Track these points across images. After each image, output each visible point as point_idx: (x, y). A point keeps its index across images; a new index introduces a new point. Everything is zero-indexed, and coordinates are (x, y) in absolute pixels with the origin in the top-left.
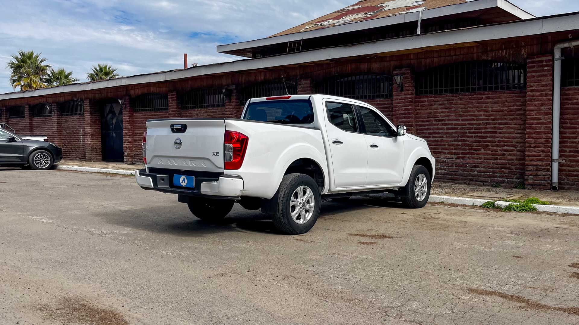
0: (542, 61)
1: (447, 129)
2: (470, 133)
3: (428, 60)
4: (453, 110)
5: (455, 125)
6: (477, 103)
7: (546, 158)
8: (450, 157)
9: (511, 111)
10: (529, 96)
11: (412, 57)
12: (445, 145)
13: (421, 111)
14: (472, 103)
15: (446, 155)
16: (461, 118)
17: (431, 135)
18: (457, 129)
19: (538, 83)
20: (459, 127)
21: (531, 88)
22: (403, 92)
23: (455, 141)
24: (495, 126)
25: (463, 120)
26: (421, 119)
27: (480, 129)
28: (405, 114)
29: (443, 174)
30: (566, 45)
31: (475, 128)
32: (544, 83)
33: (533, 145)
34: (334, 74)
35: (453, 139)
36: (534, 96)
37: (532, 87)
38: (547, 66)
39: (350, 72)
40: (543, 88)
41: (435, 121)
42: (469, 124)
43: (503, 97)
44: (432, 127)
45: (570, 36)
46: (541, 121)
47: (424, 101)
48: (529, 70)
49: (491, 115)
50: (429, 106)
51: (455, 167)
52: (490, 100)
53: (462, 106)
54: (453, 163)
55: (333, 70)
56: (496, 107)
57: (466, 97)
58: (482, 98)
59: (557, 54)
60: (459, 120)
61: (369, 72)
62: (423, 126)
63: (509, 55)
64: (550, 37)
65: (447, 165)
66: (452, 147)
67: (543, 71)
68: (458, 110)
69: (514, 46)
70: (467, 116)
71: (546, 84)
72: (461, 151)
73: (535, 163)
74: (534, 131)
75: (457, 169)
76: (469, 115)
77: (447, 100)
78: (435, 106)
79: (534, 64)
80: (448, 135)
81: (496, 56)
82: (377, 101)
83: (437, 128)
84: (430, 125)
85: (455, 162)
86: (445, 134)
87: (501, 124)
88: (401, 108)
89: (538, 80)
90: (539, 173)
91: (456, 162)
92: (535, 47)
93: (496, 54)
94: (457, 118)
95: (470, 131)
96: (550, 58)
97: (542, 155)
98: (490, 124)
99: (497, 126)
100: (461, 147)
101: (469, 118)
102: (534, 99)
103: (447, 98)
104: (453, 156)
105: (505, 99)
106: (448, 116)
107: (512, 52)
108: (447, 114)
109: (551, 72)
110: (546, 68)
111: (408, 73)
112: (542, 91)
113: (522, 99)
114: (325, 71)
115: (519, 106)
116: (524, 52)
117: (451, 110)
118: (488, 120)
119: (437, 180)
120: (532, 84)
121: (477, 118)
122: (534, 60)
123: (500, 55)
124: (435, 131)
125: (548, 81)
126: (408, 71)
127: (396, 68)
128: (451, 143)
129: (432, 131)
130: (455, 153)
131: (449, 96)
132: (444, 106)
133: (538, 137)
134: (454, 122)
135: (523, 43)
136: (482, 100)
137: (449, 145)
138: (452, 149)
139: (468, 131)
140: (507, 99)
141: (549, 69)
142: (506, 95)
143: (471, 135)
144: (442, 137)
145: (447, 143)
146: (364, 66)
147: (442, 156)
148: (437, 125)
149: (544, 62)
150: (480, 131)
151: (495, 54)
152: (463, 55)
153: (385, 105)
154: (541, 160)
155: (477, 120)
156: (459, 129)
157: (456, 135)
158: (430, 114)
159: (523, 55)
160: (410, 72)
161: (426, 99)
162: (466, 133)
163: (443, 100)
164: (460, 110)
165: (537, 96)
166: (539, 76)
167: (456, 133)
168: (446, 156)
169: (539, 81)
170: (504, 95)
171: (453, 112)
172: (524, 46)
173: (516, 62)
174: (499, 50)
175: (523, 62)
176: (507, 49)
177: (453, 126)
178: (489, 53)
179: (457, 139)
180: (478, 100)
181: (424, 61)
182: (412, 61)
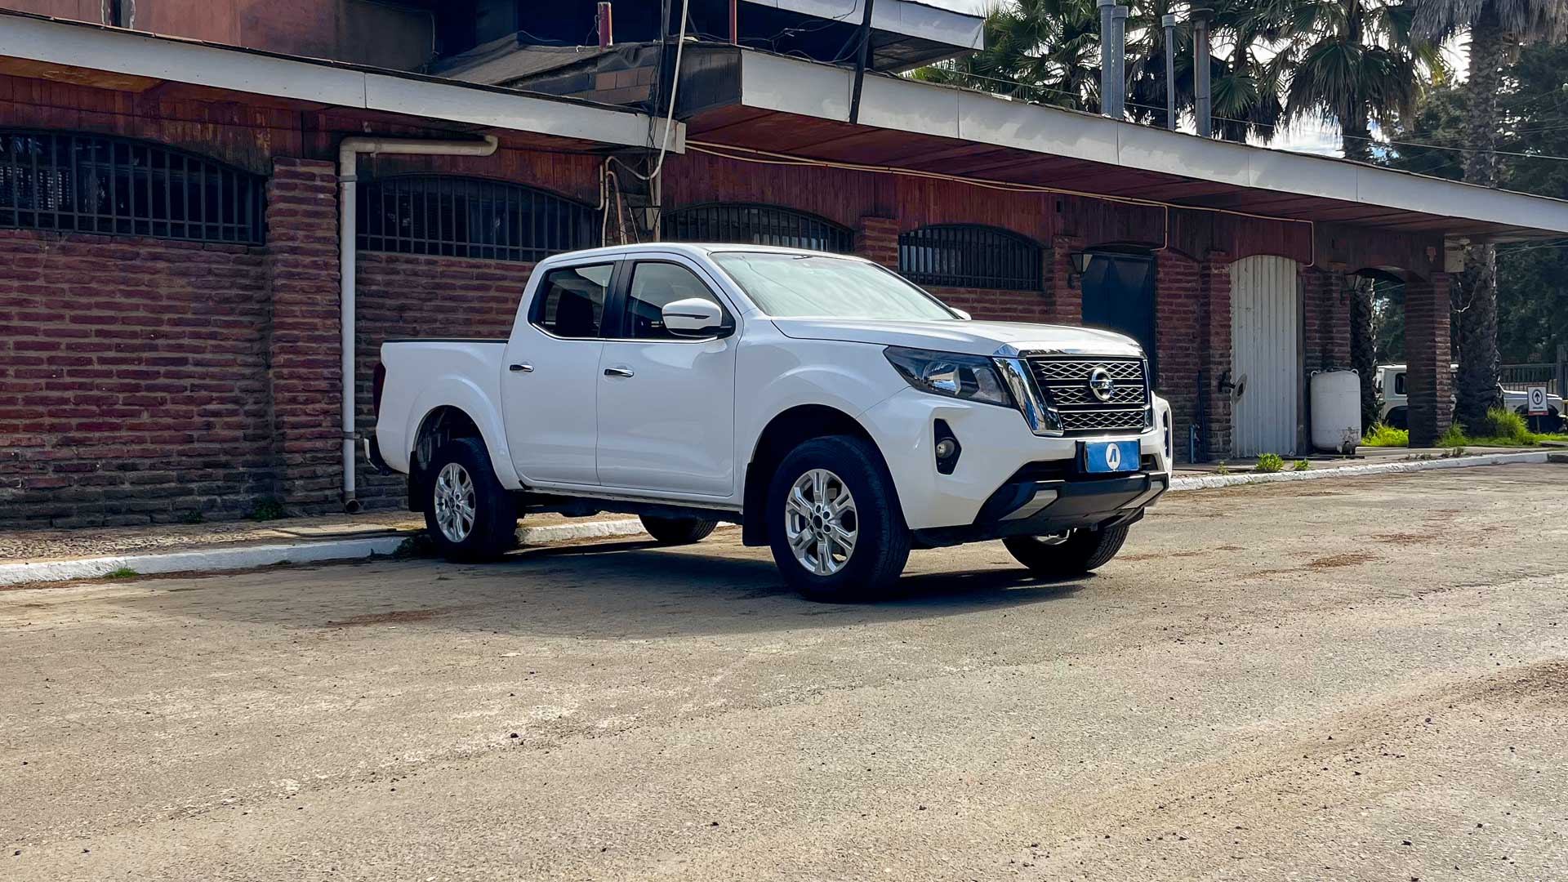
0: (312, 177)
1: (19, 346)
2: (102, 361)
4: (37, 283)
5: (47, 333)
6: (121, 270)
7: (333, 430)
8: (33, 442)
9: (227, 300)
10: (283, 263)
12: (12, 401)
14: (104, 268)
15: (17, 436)
16: (68, 313)
18: (54, 347)
19: (305, 233)
20: (64, 341)
21: (291, 244)
23: (49, 387)
24: (181, 341)
25: (75, 320)
27: (134, 349)
29: (9, 502)
30: (369, 147)
31: (118, 348)
32: (319, 234)
33: (302, 396)
35: (43, 381)
36: (296, 266)
37: (292, 239)
38: (322, 190)
40: (318, 246)
42: (99, 333)
43: (201, 259)
45: (367, 127)
46: (317, 333)
48: (281, 194)
49: (168, 309)
51: (51, 475)
52: (161, 265)
53: (69, 274)
54: (46, 462)
56: (180, 285)
57: (82, 245)
58: (139, 254)
59: (349, 167)
60: (61, 317)
63: (224, 144)
64: (322, 118)
65: (23, 468)
66: (41, 409)
67: (315, 202)
68: (59, 285)
69: (236, 119)
70: (89, 307)
71: (325, 238)
72: (74, 421)
73: (308, 445)
74: (301, 358)
75: (63, 479)
76: (98, 306)
77: (15, 250)
79: (296, 181)
80: (23, 368)
81: (188, 139)
85: (53, 456)
86: (13, 364)
87: (197, 336)
89: (308, 224)
90: (320, 470)
91: (59, 455)
92: (290, 135)
93: (187, 131)
94: (52, 311)
95: (100, 354)
96: (331, 171)
97: (324, 425)
98: (165, 336)
99: (186, 341)
100: (73, 407)
101: (95, 313)
102: (299, 274)
103: (13, 241)
104: (45, 437)
105: (206, 265)
106: (17, 303)
107: (231, 135)
108: (14, 295)
109: (334, 209)
110: (321, 196)
112: (315, 253)
113: (253, 271)
115: (245, 287)
116: (263, 141)
117: (30, 283)
118: (159, 322)
120: (292, 232)
121: (124, 314)
122: (293, 168)
123: (199, 138)
125: (328, 229)
128: (37, 394)
130: (53, 429)
131: (21, 235)
133: (312, 376)
134: (42, 326)
135: (258, 115)
136: (137, 262)
137: (28, 401)
138: (41, 415)
139: (94, 356)
140: (213, 266)
141: (330, 200)
142: (208, 253)
143: (105, 367)
145: (20, 396)
147: (5, 440)
149: (318, 178)
150: (135, 355)
151: (184, 128)
152: (79, 110)
154: (321, 436)
155: (125, 320)
156: (63, 347)
157: (54, 368)
159: (262, 149)
162: (89, 361)
164: (66, 286)
165: (305, 266)
166: (308, 214)
167: (51, 360)
168: (19, 440)
169: (308, 227)
170: (203, 253)
171: (37, 290)
172: (261, 126)
173: (243, 164)
174: (192, 121)
175: (261, 168)
176: (216, 122)
177: (42, 339)
178: (166, 123)
179: (57, 381)
180: (124, 258)
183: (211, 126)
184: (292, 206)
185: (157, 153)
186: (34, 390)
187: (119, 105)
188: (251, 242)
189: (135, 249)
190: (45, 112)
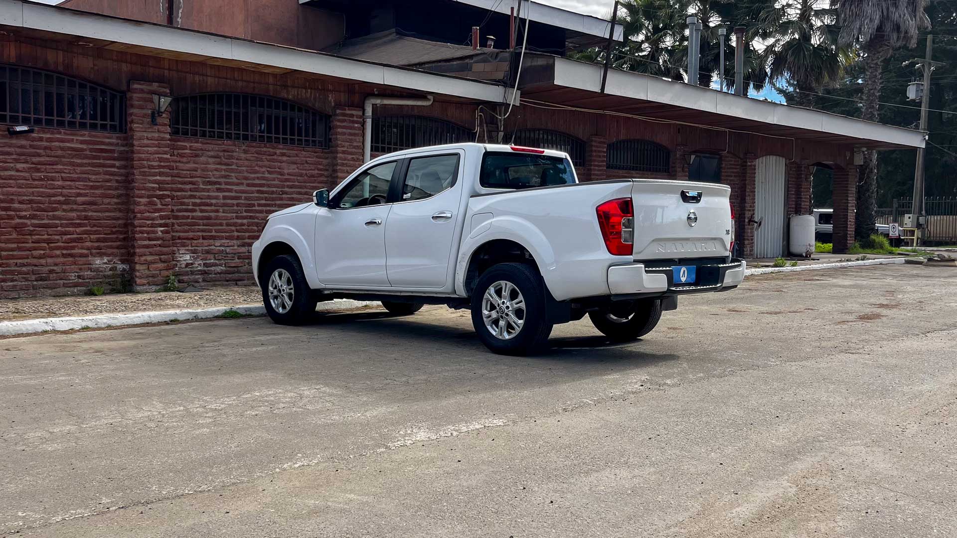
0: (352, 116)
1: (225, 198)
2: (259, 205)
3: (197, 78)
4: (233, 167)
5: (236, 191)
6: (268, 161)
8: (230, 244)
9: (313, 176)
10: (341, 159)
11: (166, 65)
12: (221, 225)
13: (177, 164)
14: (261, 160)
16: (245, 182)
17: (197, 208)
18: (239, 198)
19: (349, 144)
20: (244, 195)
22: (156, 127)
23: (237, 218)
24: (293, 196)
25: (248, 185)
26: (180, 179)
27: (273, 199)
28: (160, 167)
29: (219, 273)
30: (378, 101)
31: (266, 199)
32: (355, 144)
35: (234, 215)
37: (344, 147)
38: (357, 122)
40: (354, 150)
41: (204, 183)
42: (258, 192)
43: (302, 156)
44: (198, 194)
45: (376, 91)
47: (185, 148)
48: (341, 124)
49: (287, 180)
50: (192, 157)
51: (237, 260)
52: (285, 158)
53: (246, 163)
54: (235, 254)
56: (293, 169)
57: (252, 148)
58: (276, 153)
59: (369, 111)
60: (242, 184)
62: (184, 191)
63: (315, 98)
64: (357, 86)
65: (225, 257)
66: (233, 228)
67: (353, 128)
68: (241, 168)
69: (320, 87)
70: (254, 179)
71: (357, 146)
72: (247, 234)
75: (242, 263)
76: (258, 178)
77: (224, 151)
78: (202, 159)
79: (346, 118)
80: (226, 208)
81: (299, 97)
83: (208, 195)
84: (196, 190)
85: (237, 251)
86: (222, 206)
87: (300, 193)
88: (152, 157)
89: (350, 139)
91: (241, 251)
92: (343, 95)
93: (299, 93)
94: (239, 181)
95: (259, 202)
96: (360, 113)
98: (286, 193)
99: (295, 196)
100: (247, 227)
101: (257, 182)
102: (346, 164)
103: (223, 146)
104: (235, 242)
105: (305, 159)
106: (225, 177)
107: (318, 95)
108: (223, 173)
109: (362, 132)
110: (356, 125)
113: (325, 162)
115: (321, 170)
116: (331, 98)
117: (230, 167)
118: (283, 186)
119: (208, 283)
120: (343, 143)
121: (269, 183)
122: (344, 112)
123: (304, 97)
124: (203, 201)
125: (359, 142)
126: (165, 90)
127: (134, 78)
128: (232, 221)
129: (198, 201)
130: (238, 238)
131: (227, 144)
132: (219, 160)
134: (234, 188)
135: (329, 86)
136: (275, 157)
137: (228, 225)
138: (233, 231)
139: (256, 203)
140: (308, 159)
141: (360, 127)
142: (305, 153)
143: (260, 208)
144: (217, 211)
145: (224, 222)
147: (218, 243)
148: (208, 190)
149: (355, 117)
150: (273, 203)
152: (254, 83)
153: (102, 145)
155: (269, 186)
156: (243, 198)
157: (239, 208)
158: (196, 171)
159: (331, 102)
160: (168, 92)
161: (188, 145)
162: (254, 205)
163: (217, 149)
164: (244, 169)
165: (349, 160)
166: (350, 134)
167: (238, 205)
168: (224, 243)
169: (351, 141)
170: (303, 152)
171: (232, 171)
172: (330, 91)
173: (323, 110)
174: (302, 88)
175: (330, 111)
176: (311, 89)
177: (233, 194)
178: (290, 89)
179: (240, 215)
180: (269, 155)
181: (189, 77)
182: (166, 72)
183: (309, 90)
184: (344, 130)
185: (284, 104)
186: (231, 219)
187: (271, 80)
188: (323, 147)
189: (274, 151)
190: (240, 84)
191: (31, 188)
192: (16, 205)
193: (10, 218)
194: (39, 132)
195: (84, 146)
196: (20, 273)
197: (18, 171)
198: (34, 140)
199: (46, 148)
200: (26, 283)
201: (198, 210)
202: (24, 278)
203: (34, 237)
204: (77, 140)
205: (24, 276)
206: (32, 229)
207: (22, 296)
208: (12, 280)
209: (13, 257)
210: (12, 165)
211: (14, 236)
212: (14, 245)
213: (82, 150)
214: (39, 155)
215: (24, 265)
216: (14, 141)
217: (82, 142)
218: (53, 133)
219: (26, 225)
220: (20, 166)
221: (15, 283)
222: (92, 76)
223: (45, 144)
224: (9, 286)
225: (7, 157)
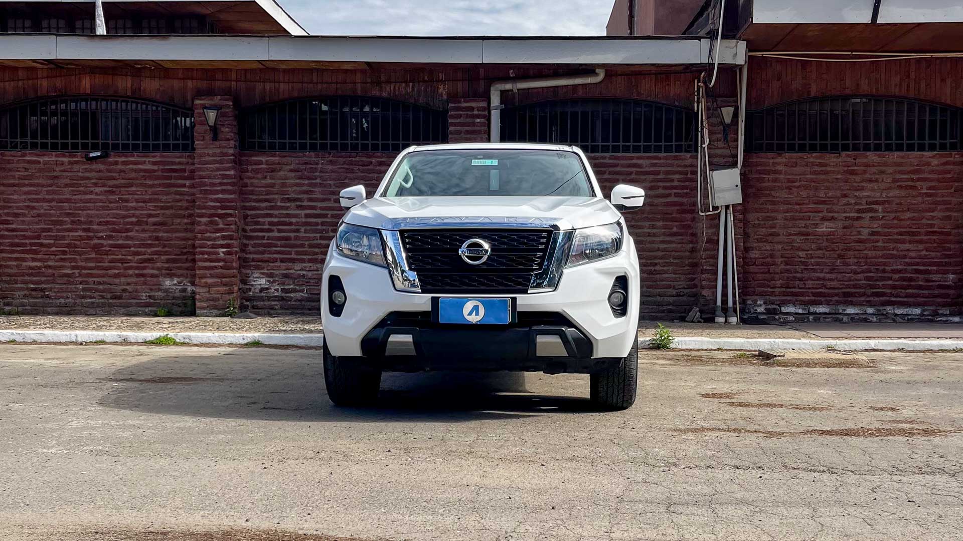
0: (472, 109)
1: (307, 216)
3: (268, 86)
4: (318, 181)
5: (322, 208)
6: (362, 172)
8: (312, 268)
11: (234, 76)
12: (302, 246)
13: (252, 181)
14: (352, 171)
15: (305, 265)
17: (274, 228)
18: (325, 216)
20: (330, 213)
22: (217, 143)
23: (322, 238)
26: (255, 197)
28: (221, 184)
29: (299, 301)
30: (508, 86)
34: (47, 92)
35: (318, 235)
38: (478, 116)
39: (88, 91)
41: (283, 200)
44: (276, 212)
45: (512, 73)
47: (260, 163)
48: (454, 121)
50: (269, 172)
53: (334, 175)
54: (318, 279)
55: (45, 83)
57: (341, 159)
58: (371, 163)
59: (495, 100)
60: (330, 200)
61: (137, 96)
62: (259, 210)
63: (419, 93)
64: (482, 71)
65: (307, 282)
66: (317, 250)
67: (474, 124)
68: (329, 182)
69: (426, 78)
77: (306, 163)
78: (282, 173)
79: (461, 112)
80: (309, 228)
81: (397, 93)
82: (153, 157)
83: (287, 214)
84: (272, 208)
86: (304, 226)
88: (214, 174)
89: (467, 139)
92: (460, 84)
93: (397, 88)
94: (324, 197)
96: (483, 104)
103: (305, 158)
104: (319, 266)
106: (306, 192)
107: (423, 88)
108: (305, 188)
109: (486, 128)
110: (478, 120)
111: (227, 106)
114: (20, 83)
116: (443, 90)
117: (314, 181)
119: (287, 311)
122: (459, 105)
123: (404, 92)
124: (282, 219)
125: (482, 141)
126: (227, 103)
127: (199, 93)
128: (315, 242)
129: (276, 220)
131: (310, 156)
132: (300, 173)
134: (319, 204)
135: (440, 74)
136: (371, 167)
137: (311, 246)
138: (317, 254)
141: (484, 123)
144: (298, 231)
145: (307, 243)
146: (124, 84)
147: (298, 266)
148: (287, 208)
149: (476, 109)
151: (395, 87)
152: (337, 83)
153: (172, 165)
156: (329, 216)
157: (324, 228)
158: (272, 187)
159: (442, 94)
160: (231, 103)
161: (264, 159)
163: (297, 162)
164: (331, 182)
166: (468, 133)
167: (323, 224)
168: (306, 267)
169: (469, 141)
171: (315, 185)
172: (442, 81)
173: (430, 105)
174: (401, 82)
175: (441, 106)
176: (414, 81)
177: (318, 212)
178: (383, 85)
179: (326, 235)
180: (362, 166)
181: (259, 86)
182: (234, 83)
183: (411, 84)
184: (458, 128)
186: (314, 240)
189: (369, 160)
190: (319, 86)
191: (107, 210)
192: (95, 227)
193: (90, 238)
194: (115, 156)
195: (156, 167)
196: (97, 290)
197: (97, 194)
198: (111, 164)
199: (121, 171)
200: (103, 301)
201: (276, 230)
202: (100, 296)
203: (109, 257)
204: (149, 161)
205: (101, 294)
206: (108, 249)
207: (98, 312)
208: (91, 298)
209: (91, 275)
210: (92, 189)
211: (93, 255)
212: (92, 265)
213: (155, 171)
214: (114, 178)
215: (100, 283)
216: (94, 166)
217: (154, 163)
218: (126, 157)
219: (102, 245)
220: (98, 190)
221: (93, 300)
222: (158, 97)
223: (120, 167)
224: (89, 302)
225: (87, 181)
